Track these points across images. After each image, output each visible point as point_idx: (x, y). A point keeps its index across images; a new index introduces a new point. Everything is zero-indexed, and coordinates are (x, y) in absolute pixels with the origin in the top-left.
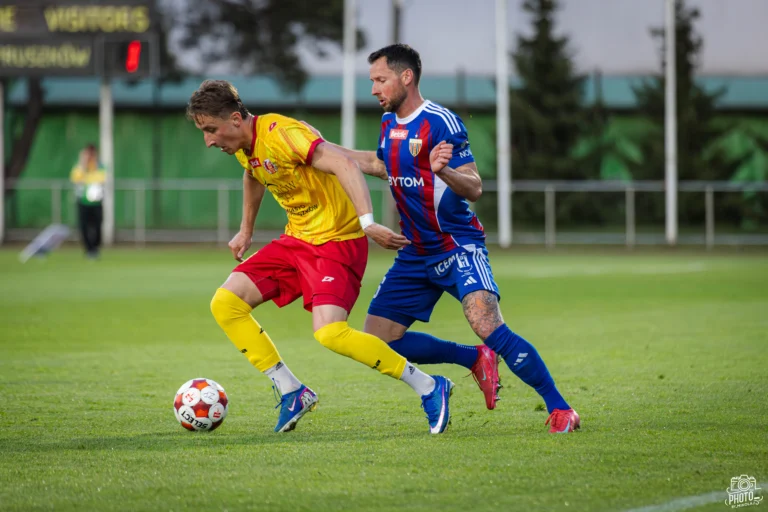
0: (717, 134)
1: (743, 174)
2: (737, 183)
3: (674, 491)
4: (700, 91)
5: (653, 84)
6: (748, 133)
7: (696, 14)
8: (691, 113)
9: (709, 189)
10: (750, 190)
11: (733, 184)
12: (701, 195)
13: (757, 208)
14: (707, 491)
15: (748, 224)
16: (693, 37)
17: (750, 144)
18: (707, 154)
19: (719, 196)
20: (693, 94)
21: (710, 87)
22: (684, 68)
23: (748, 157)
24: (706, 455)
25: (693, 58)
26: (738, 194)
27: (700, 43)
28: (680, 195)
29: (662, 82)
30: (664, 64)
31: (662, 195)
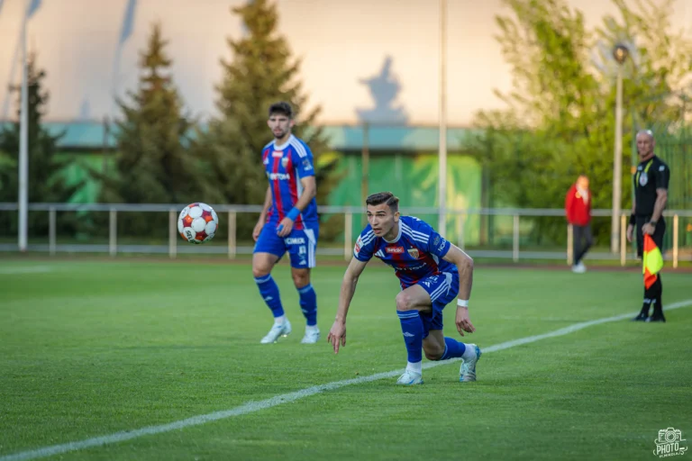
0: (59, 166)
1: (77, 198)
2: (72, 205)
3: (40, 442)
4: (46, 133)
5: (10, 127)
6: (84, 166)
7: (42, 74)
8: (39, 150)
9: (52, 208)
10: (83, 209)
11: (70, 206)
12: (46, 213)
13: (89, 224)
14: (67, 442)
15: (81, 236)
16: (41, 92)
17: (84, 174)
18: (51, 182)
19: (59, 214)
20: (40, 136)
21: (54, 132)
22: (34, 117)
23: (81, 184)
24: (63, 414)
25: (41, 108)
26: (74, 212)
27: (47, 96)
28: (30, 213)
29: (17, 126)
30: (19, 112)
31: (17, 212)
